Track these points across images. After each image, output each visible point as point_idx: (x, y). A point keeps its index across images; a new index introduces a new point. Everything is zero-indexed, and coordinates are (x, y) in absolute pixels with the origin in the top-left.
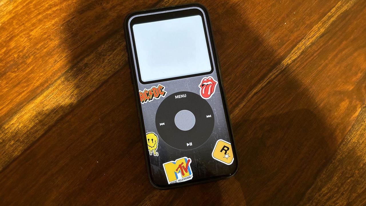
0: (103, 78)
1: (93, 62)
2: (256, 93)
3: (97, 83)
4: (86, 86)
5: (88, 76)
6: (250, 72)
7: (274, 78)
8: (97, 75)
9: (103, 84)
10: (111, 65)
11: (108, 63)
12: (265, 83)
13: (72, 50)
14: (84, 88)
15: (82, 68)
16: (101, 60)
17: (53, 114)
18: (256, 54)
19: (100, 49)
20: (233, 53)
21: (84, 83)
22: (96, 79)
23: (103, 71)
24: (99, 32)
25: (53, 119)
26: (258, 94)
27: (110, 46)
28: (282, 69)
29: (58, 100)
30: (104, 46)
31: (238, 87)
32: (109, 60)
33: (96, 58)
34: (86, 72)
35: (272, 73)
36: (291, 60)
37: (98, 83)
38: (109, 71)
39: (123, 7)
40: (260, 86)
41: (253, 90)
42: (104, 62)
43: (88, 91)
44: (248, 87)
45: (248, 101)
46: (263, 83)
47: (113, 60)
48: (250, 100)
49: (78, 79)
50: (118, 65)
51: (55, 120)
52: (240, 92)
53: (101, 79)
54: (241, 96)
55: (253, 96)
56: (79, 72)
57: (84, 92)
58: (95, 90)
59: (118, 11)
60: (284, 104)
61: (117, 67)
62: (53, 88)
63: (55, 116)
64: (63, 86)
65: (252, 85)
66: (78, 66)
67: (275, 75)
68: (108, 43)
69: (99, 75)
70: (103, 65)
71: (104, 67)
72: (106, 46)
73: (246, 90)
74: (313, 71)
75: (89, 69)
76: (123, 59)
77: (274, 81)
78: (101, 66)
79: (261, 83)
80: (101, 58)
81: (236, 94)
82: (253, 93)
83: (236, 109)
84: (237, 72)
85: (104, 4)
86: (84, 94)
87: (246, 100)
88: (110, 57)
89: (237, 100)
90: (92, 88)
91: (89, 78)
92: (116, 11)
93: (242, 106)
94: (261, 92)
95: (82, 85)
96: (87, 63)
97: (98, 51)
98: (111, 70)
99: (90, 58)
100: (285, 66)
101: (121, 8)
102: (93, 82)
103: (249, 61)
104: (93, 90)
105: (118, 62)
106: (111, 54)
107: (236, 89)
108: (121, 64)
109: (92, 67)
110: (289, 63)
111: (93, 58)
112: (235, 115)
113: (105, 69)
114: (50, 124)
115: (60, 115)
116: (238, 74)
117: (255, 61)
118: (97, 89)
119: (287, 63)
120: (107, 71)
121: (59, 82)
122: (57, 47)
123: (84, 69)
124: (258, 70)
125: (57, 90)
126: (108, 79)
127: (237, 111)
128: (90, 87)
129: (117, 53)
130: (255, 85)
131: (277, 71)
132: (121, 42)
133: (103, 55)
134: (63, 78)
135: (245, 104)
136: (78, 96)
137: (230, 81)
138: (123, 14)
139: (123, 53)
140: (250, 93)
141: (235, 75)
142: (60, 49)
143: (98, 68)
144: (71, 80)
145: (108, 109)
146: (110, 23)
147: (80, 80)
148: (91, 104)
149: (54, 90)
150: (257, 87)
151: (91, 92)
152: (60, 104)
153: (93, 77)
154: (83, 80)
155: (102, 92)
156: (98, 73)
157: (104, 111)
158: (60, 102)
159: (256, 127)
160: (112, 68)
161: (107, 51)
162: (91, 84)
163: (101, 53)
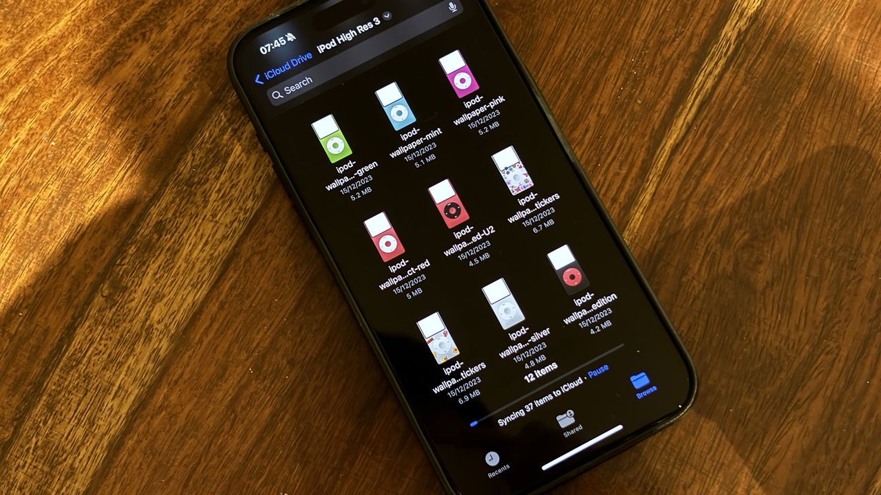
0: (221, 248)
1: (176, 212)
2: (675, 149)
3: (208, 268)
4: (179, 289)
5: (177, 256)
6: (637, 93)
7: (714, 88)
8: (200, 247)
9: (227, 265)
10: (229, 206)
11: (220, 202)
12: (694, 110)
14: (176, 294)
15: (150, 241)
16: (199, 199)
17: (113, 399)
18: (639, 33)
19: (185, 168)
20: (570, 53)
21: (172, 282)
22: (201, 259)
23: (213, 227)
24: (164, 119)
25: (117, 413)
26: (682, 146)
27: (211, 150)
28: (729, 53)
29: (113, 355)
30: (194, 155)
31: (617, 145)
32: (219, 190)
33: (183, 198)
34: (167, 247)
35: (702, 74)
36: (745, 19)
37: (212, 267)
38: (232, 223)
39: (210, 25)
40: (680, 122)
41: (664, 142)
42: (208, 201)
43: (190, 300)
44: (646, 139)
45: (662, 177)
46: (687, 110)
47: (231, 188)
48: (664, 172)
49: (150, 275)
50: (252, 197)
51: (123, 416)
52: (630, 160)
53: (217, 253)
54: (635, 170)
55: (669, 158)
56: (146, 254)
57: (180, 307)
58: (209, 292)
59: (200, 41)
60: (768, 153)
61: (250, 204)
62: (87, 324)
63: (120, 405)
64: (114, 310)
65: (656, 127)
66: (138, 237)
67: (712, 77)
68: (202, 142)
69: (206, 244)
70: (208, 211)
71: (214, 216)
72: (199, 154)
73: (643, 149)
74: (819, 29)
75: (171, 239)
76: (259, 174)
77: (716, 94)
78: (202, 217)
79: (681, 113)
80: (195, 194)
81: (620, 169)
82: (668, 148)
83: (633, 212)
84: (602, 106)
85: (151, 33)
86: (182, 311)
87: (653, 178)
88: (220, 181)
89: (627, 187)
90: (199, 286)
92: (195, 44)
93: (648, 197)
94: (690, 137)
95: (166, 291)
96: (161, 221)
97: (180, 174)
98: (236, 219)
99: (163, 203)
100: (733, 41)
101: (207, 27)
102: (196, 269)
103: (625, 61)
104: (205, 292)
105: (250, 189)
106: (221, 172)
107: (613, 153)
108: (258, 191)
109: (178, 228)
110: (743, 29)
111: (173, 202)
112: (636, 230)
113: (217, 222)
114: (112, 432)
115: (132, 397)
116: (605, 111)
117: (643, 53)
118: (215, 286)
119: (736, 30)
120: (226, 226)
121: (98, 300)
122: (59, 204)
123: (158, 239)
124: (660, 78)
125: (100, 327)
126: (236, 246)
127: (638, 217)
128: (192, 286)
129: (236, 163)
130: (667, 124)
131: (717, 63)
132: (238, 128)
133: (199, 183)
134: (105, 287)
135: (654, 189)
136: (166, 324)
137: (588, 136)
138: (216, 46)
139: (254, 158)
140: (658, 153)
141: (599, 115)
142: (70, 204)
143: (198, 225)
144: (132, 285)
145: (266, 333)
146: (188, 82)
147: (158, 276)
148: (211, 336)
149: (91, 331)
150: (673, 128)
151: (200, 300)
152: (121, 364)
153: (190, 255)
154: (166, 275)
155: (231, 288)
156: (201, 239)
157: (255, 344)
158: (120, 359)
159: (708, 245)
160: (237, 211)
161: (207, 166)
162: (191, 277)
163: (189, 179)
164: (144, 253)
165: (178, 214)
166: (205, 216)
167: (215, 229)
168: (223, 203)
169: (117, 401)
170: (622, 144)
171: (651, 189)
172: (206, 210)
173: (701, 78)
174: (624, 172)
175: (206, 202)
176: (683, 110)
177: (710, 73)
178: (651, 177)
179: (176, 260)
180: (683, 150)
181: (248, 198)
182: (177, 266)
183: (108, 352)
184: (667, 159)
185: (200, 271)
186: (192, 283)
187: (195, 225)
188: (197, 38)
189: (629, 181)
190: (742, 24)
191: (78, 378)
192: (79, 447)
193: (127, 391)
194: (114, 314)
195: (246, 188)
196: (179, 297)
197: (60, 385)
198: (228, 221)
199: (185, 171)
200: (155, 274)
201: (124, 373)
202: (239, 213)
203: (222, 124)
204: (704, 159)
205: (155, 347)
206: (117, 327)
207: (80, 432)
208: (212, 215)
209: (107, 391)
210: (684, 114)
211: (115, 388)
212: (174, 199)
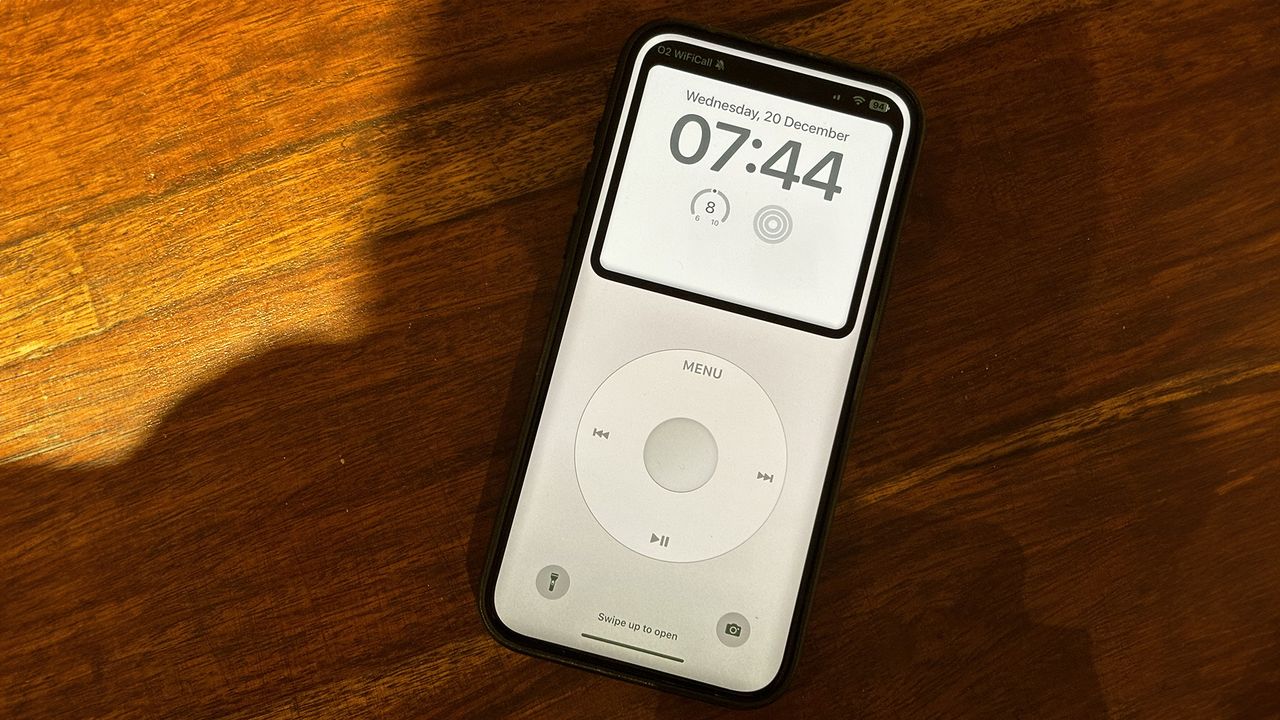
0: (480, 194)
2: (960, 468)
3: (453, 202)
6: (973, 388)
7: (1046, 446)
9: (473, 213)
11: (517, 153)
12: (1008, 449)
13: (421, 58)
15: (425, 132)
16: (501, 133)
17: (271, 243)
18: (1023, 336)
19: (512, 95)
20: (945, 298)
22: (454, 189)
25: (264, 257)
26: (967, 472)
27: (549, 99)
28: (1087, 427)
29: (304, 205)
30: (531, 90)
31: (910, 418)
32: (525, 142)
33: (487, 121)
34: (435, 151)
35: (1046, 424)
36: (1131, 410)
37: (457, 205)
38: (510, 181)
40: (986, 449)
41: (955, 453)
42: (506, 143)
43: (413, 215)
44: (943, 436)
45: (924, 483)
48: (931, 480)
50: (547, 173)
51: (267, 266)
52: (909, 441)
53: (473, 196)
54: (907, 455)
55: (947, 472)
56: (412, 141)
57: (399, 214)
58: (436, 224)
61: (540, 178)
62: (308, 156)
63: (273, 254)
64: (341, 165)
65: (961, 434)
66: (419, 120)
67: (1052, 434)
68: (549, 86)
69: (470, 179)
70: (498, 152)
71: (500, 160)
72: (537, 94)
75: (445, 147)
76: (573, 158)
77: (1041, 453)
78: (489, 152)
79: (994, 442)
80: (501, 127)
81: (893, 442)
82: (953, 462)
84: (930, 371)
86: (398, 218)
87: (916, 476)
88: (533, 134)
89: (883, 464)
90: (431, 211)
91: (436, 174)
93: (895, 489)
94: (982, 470)
95: (400, 190)
96: (450, 124)
97: (504, 97)
98: (515, 181)
99: (466, 109)
100: (1101, 420)
103: (988, 350)
104: (432, 221)
105: (553, 164)
106: (540, 127)
107: (900, 422)
108: (557, 173)
109: (460, 142)
113: (498, 168)
114: (245, 271)
116: (928, 378)
118: (446, 223)
120: (504, 179)
123: (433, 138)
124: (1004, 394)
126: (495, 205)
131: (1068, 426)
133: (513, 119)
134: (351, 138)
136: (374, 219)
137: (893, 387)
140: (941, 458)
141: (919, 377)
143: (479, 156)
145: (452, 304)
147: (404, 170)
150: (975, 448)
151: (421, 225)
152: (306, 218)
153: (448, 177)
155: (458, 238)
156: (471, 171)
157: (434, 306)
160: (524, 174)
161: (534, 111)
162: (432, 196)
163: (508, 109)
164: (410, 139)
166: (493, 154)
167: (491, 173)
168: (518, 156)
169: (272, 248)
170: (915, 421)
171: (904, 485)
172: (496, 150)
173: (1041, 426)
174: (894, 447)
175: (504, 141)
176: (999, 440)
177: (1054, 430)
178: (914, 474)
179: (432, 169)
180: (965, 476)
182: (429, 176)
183: (303, 198)
184: (943, 471)
185: (445, 198)
186: (428, 202)
187: (477, 153)
189: (890, 460)
193: (288, 247)
194: (337, 169)
196: (406, 205)
197: (237, 189)
199: (510, 98)
200: (404, 166)
201: (301, 228)
206: (330, 183)
210: (996, 445)
212: (479, 114)
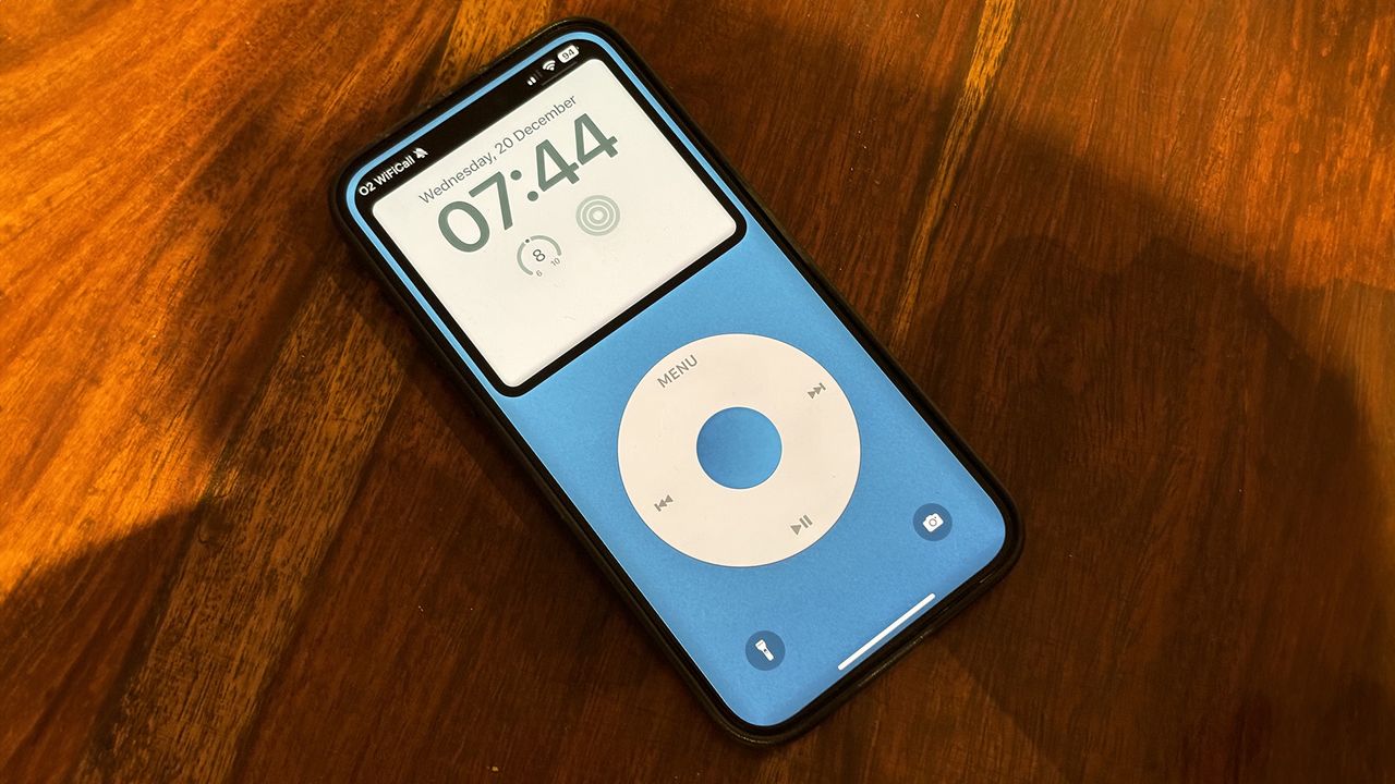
0: (354, 453)
1: (286, 414)
2: (935, 234)
4: (305, 515)
5: (297, 472)
7: (969, 151)
8: (326, 456)
9: (366, 474)
10: (358, 395)
11: (345, 392)
12: (949, 182)
14: (302, 523)
16: (315, 393)
17: (235, 677)
18: (861, 97)
19: (290, 355)
20: (777, 135)
21: (295, 508)
23: (340, 427)
24: (252, 296)
25: (243, 696)
26: (943, 230)
27: (321, 328)
28: (980, 106)
30: (299, 337)
32: (341, 378)
33: (292, 397)
34: (280, 464)
35: (951, 136)
38: (365, 417)
39: (296, 167)
40: (934, 200)
41: (918, 228)
43: (322, 527)
44: (895, 227)
45: (924, 273)
46: (940, 184)
47: (357, 371)
48: (926, 266)
49: (262, 503)
50: (386, 379)
51: (253, 699)
52: (879, 256)
53: (350, 459)
54: (888, 269)
55: (929, 247)
56: (254, 476)
57: (311, 539)
58: (347, 514)
59: (287, 190)
60: (1054, 222)
61: (385, 389)
62: (185, 581)
63: (246, 685)
64: (219, 557)
65: (905, 210)
66: (239, 455)
67: (964, 138)
68: (309, 319)
69: (333, 450)
70: (330, 407)
72: (306, 335)
74: (1087, 61)
75: (285, 450)
76: (391, 349)
77: (973, 159)
78: (323, 416)
79: (933, 189)
80: (309, 388)
81: (868, 269)
82: (924, 235)
83: (894, 321)
84: (830, 195)
85: (219, 189)
86: (313, 544)
87: (913, 274)
88: (340, 366)
89: (881, 291)
90: (332, 507)
92: (280, 195)
94: (951, 218)
95: (288, 521)
96: (267, 431)
100: (982, 91)
101: (293, 171)
103: (850, 135)
105: (383, 369)
106: (339, 355)
107: (856, 251)
110: (992, 74)
111: (280, 401)
112: (903, 344)
113: (344, 419)
114: (241, 722)
115: (261, 671)
116: (835, 200)
117: (871, 122)
119: (984, 77)
120: (358, 422)
121: (196, 548)
123: (267, 455)
124: (898, 149)
125: (204, 584)
126: (375, 446)
127: (902, 324)
128: (323, 508)
129: (359, 339)
130: (917, 206)
131: (967, 120)
132: (355, 294)
133: (312, 372)
134: (203, 528)
135: (917, 288)
136: (294, 567)
137: (820, 234)
138: (309, 194)
139: (381, 330)
140: (913, 244)
141: (828, 207)
144: (239, 520)
145: (433, 555)
146: (277, 244)
147: (273, 503)
148: (358, 571)
149: (191, 591)
150: (926, 209)
151: (337, 526)
152: (238, 630)
153: (314, 469)
154: (284, 500)
155: (377, 503)
156: (326, 444)
157: (421, 572)
158: (237, 622)
159: (1000, 349)
160: (369, 401)
161: (320, 348)
162: (320, 496)
163: (298, 369)
164: (250, 476)
165: (289, 418)
166: (327, 415)
167: (343, 428)
168: (348, 395)
169: (241, 679)
170: (864, 237)
171: (913, 290)
172: (326, 407)
173: (950, 142)
174: (874, 272)
175: (325, 396)
176: (935, 184)
177: (961, 134)
178: (910, 273)
179: (295, 477)
180: (944, 234)
181: (381, 383)
182: (298, 486)
183: (219, 615)
184: (926, 248)
185: (332, 487)
186: (321, 505)
187: (315, 428)
188: (283, 187)
189: (883, 285)
190: (990, 69)
191: (181, 657)
192: (197, 750)
193: (253, 664)
194: (220, 563)
195: (377, 370)
196: (307, 527)
197: (158, 671)
198: (358, 415)
199: (290, 361)
200: (270, 501)
201: (244, 640)
202: (372, 403)
203: (332, 292)
204: (974, 241)
205: (284, 598)
206: (227, 580)
207: (195, 730)
208: (335, 412)
209: (225, 668)
210: (938, 189)
211: (236, 663)
212: (281, 399)
